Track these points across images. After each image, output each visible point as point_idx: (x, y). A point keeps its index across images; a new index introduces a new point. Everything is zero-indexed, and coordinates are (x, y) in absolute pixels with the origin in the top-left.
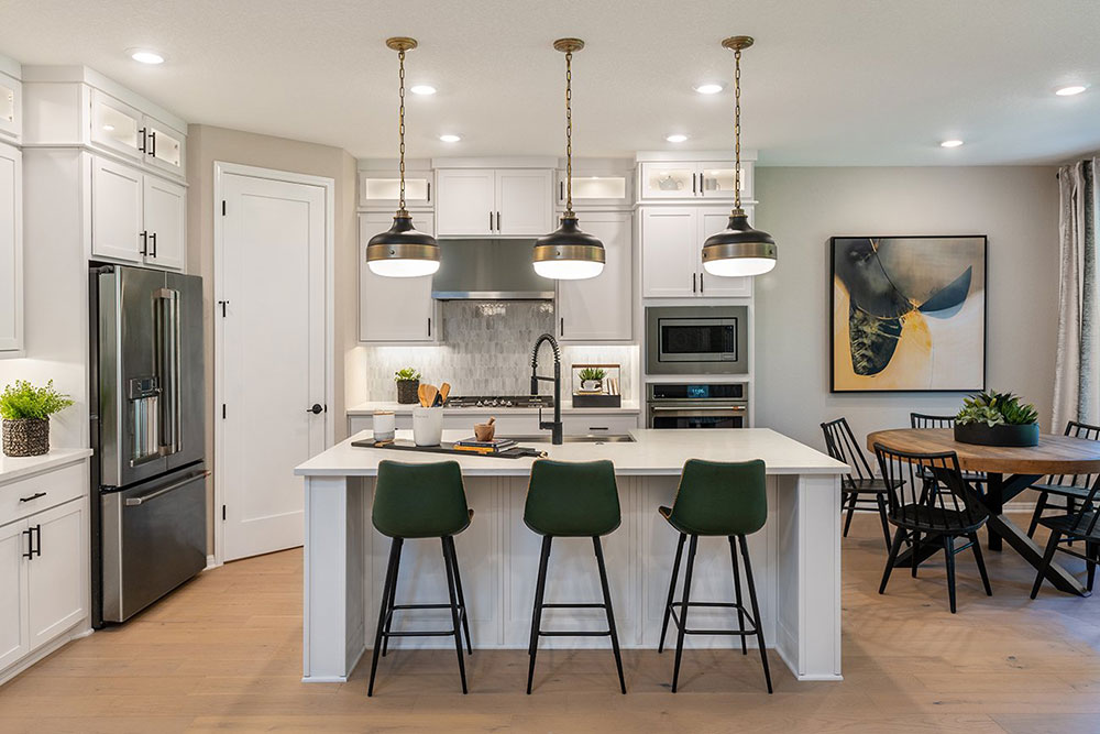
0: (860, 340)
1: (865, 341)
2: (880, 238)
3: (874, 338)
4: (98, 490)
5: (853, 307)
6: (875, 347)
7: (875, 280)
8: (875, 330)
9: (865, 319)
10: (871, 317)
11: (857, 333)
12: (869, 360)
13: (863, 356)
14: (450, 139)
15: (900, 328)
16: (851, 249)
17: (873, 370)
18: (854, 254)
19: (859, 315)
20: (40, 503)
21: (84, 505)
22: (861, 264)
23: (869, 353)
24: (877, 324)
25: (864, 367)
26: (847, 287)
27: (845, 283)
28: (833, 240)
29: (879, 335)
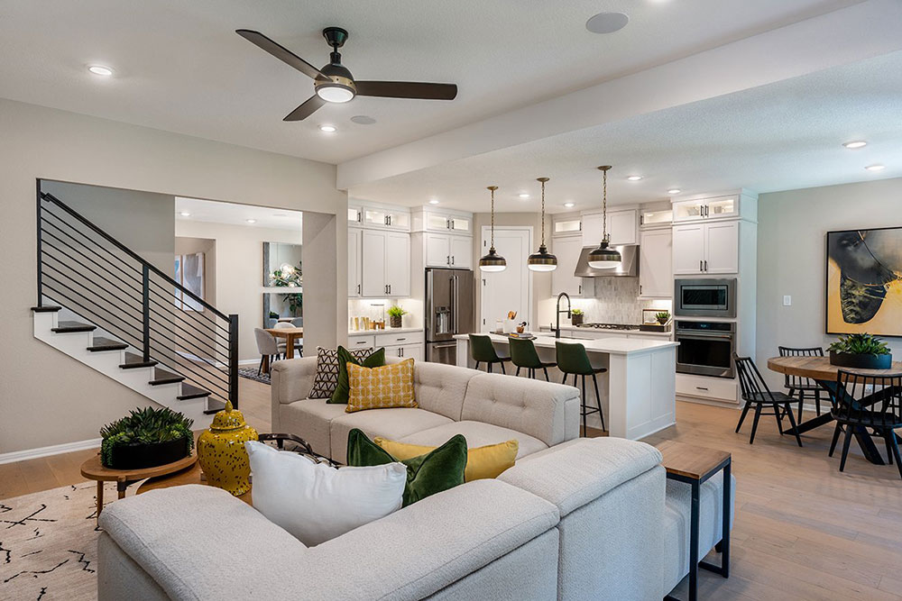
0: (849, 300)
1: (854, 301)
2: (867, 230)
3: (861, 298)
4: (427, 342)
5: (844, 278)
6: (862, 305)
7: (862, 259)
8: (862, 293)
9: (854, 286)
10: (859, 284)
11: (846, 296)
12: (857, 313)
13: (852, 310)
14: (569, 206)
15: (885, 292)
16: (842, 239)
17: (860, 321)
18: (845, 242)
19: (848, 283)
20: (403, 342)
21: (423, 345)
22: (851, 248)
23: (858, 309)
24: (864, 289)
25: (852, 318)
26: (838, 264)
27: (836, 262)
28: (828, 233)
29: (865, 297)
